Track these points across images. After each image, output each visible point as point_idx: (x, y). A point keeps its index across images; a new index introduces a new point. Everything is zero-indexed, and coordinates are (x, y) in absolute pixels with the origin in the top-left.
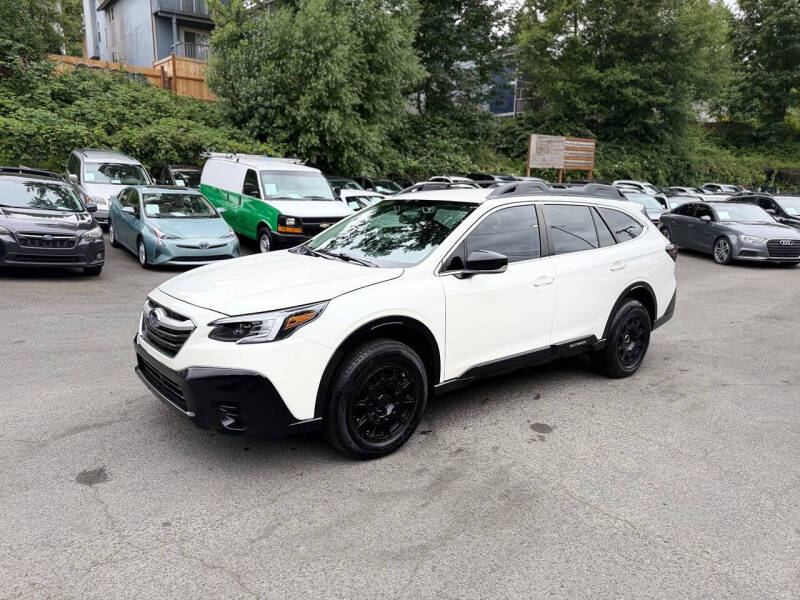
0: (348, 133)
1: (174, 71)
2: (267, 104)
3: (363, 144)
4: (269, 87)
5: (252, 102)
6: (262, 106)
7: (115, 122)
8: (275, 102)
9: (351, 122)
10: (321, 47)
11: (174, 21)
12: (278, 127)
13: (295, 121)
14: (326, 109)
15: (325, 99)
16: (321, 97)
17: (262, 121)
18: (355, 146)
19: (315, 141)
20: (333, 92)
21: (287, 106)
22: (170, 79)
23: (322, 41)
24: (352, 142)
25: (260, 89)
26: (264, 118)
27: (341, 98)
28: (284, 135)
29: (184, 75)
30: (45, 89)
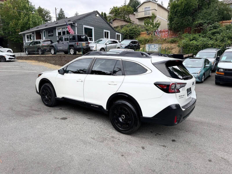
30: (210, 32)
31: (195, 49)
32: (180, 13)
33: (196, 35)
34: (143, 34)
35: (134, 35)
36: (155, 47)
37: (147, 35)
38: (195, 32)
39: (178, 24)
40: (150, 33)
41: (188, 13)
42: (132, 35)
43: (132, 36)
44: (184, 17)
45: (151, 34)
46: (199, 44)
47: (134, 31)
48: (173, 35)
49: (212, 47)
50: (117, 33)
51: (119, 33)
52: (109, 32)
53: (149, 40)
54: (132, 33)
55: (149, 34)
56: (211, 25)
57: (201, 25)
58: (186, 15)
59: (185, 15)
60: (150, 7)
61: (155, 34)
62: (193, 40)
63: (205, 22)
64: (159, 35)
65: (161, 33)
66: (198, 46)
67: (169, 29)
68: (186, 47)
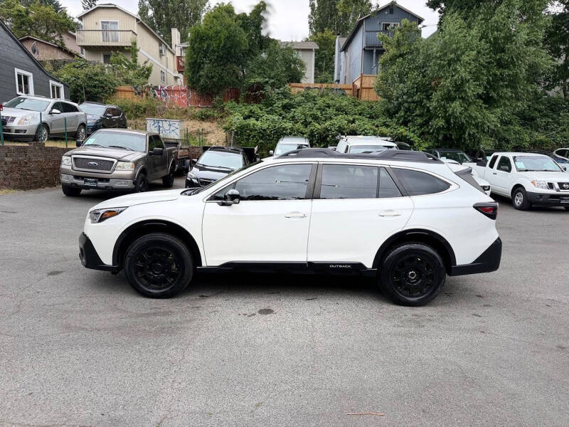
0: (470, 116)
1: (361, 84)
2: (410, 100)
3: (484, 123)
4: (413, 88)
5: (400, 100)
6: (407, 102)
7: (310, 119)
8: (416, 98)
9: (473, 108)
10: (453, 56)
11: (375, 51)
12: (417, 115)
13: (428, 110)
14: (453, 99)
15: (452, 93)
16: (449, 91)
17: (406, 112)
18: (476, 126)
19: (441, 123)
20: (459, 87)
21: (425, 100)
22: (358, 90)
23: (454, 51)
24: (473, 122)
25: (405, 90)
26: (408, 110)
27: (466, 91)
28: (419, 121)
29: (368, 86)
30: (279, 104)
31: (259, 136)
32: (216, 54)
33: (255, 108)
34: (125, 91)
35: (100, 90)
36: (172, 128)
37: (136, 94)
38: (248, 100)
39: (213, 77)
40: (142, 92)
41: (231, 57)
42: (96, 90)
43: (96, 94)
44: (225, 65)
45: (144, 94)
46: (265, 126)
47: (99, 81)
48: (199, 102)
49: (290, 134)
50: (52, 82)
51: (58, 81)
52: (30, 75)
53: (145, 109)
54: (95, 87)
55: (139, 93)
56: (278, 88)
57: (260, 86)
58: (228, 61)
59: (226, 60)
60: (116, 23)
61: (155, 95)
62: (249, 117)
63: (267, 82)
64: (166, 99)
65: (170, 94)
66: (264, 130)
67: (189, 87)
68: (241, 132)
